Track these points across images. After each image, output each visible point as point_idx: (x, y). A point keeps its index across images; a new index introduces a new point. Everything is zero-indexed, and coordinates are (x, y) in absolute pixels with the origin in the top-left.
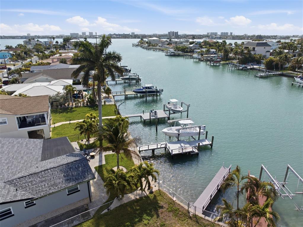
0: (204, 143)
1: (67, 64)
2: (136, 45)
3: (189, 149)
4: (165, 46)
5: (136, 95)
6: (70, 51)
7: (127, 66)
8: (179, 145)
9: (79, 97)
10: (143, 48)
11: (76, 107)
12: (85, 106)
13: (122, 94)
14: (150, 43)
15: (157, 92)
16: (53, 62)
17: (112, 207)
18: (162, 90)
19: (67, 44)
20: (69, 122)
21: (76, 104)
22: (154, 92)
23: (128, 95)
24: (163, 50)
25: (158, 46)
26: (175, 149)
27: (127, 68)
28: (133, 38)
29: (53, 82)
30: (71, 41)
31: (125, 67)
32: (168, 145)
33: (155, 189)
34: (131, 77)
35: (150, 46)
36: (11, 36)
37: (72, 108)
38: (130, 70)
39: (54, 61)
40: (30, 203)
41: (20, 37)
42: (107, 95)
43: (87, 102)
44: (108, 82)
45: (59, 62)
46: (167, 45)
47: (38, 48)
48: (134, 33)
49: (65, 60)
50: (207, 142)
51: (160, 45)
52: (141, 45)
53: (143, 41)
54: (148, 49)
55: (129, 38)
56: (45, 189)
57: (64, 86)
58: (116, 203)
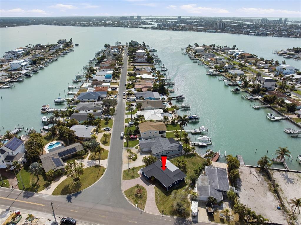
0: (209, 143)
3: (204, 144)
8: (202, 143)
10: (191, 58)
12: (171, 124)
16: (142, 88)
26: (200, 144)
30: (137, 51)
32: (199, 143)
33: (195, 152)
40: (172, 151)
43: (171, 122)
50: (210, 143)
51: (204, 57)
56: (174, 149)
57: (161, 114)
58: (187, 154)
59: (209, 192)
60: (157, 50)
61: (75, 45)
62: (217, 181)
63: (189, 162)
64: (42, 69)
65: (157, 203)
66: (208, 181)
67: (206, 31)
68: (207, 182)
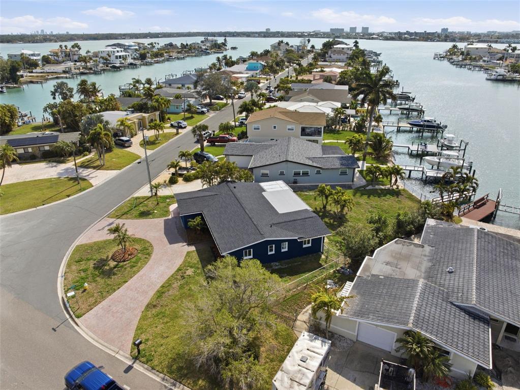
1: (332, 83)
2: (441, 57)
4: (494, 62)
5: (411, 129)
6: (333, 63)
7: (410, 93)
9: (346, 122)
10: (452, 63)
11: (342, 130)
12: (352, 131)
13: (394, 125)
14: (468, 54)
15: (438, 127)
16: (314, 80)
17: (367, 188)
18: (446, 127)
19: (329, 52)
20: (336, 141)
21: (343, 128)
22: (434, 127)
23: (401, 128)
24: (488, 69)
25: (481, 61)
27: (410, 95)
28: (442, 41)
29: (320, 103)
30: (335, 46)
31: (407, 94)
33: (401, 187)
34: (411, 108)
35: (466, 59)
36: (243, 32)
37: (338, 131)
38: (414, 99)
39: (316, 78)
40: (319, 171)
41: (257, 35)
42: (376, 124)
43: (354, 127)
44: (380, 111)
45: (322, 80)
46: (498, 60)
47: (291, 57)
48: (447, 29)
49: (330, 77)
51: (486, 59)
52: (449, 56)
53: (456, 50)
54: (460, 65)
55: (433, 41)
56: (328, 165)
57: (332, 109)
58: (370, 187)
59: (415, 305)
60: (380, 54)
61: (232, 48)
62: (471, 271)
63: (369, 207)
64: (149, 65)
65: (150, 306)
66: (426, 264)
67: (497, 41)
68: (418, 268)
